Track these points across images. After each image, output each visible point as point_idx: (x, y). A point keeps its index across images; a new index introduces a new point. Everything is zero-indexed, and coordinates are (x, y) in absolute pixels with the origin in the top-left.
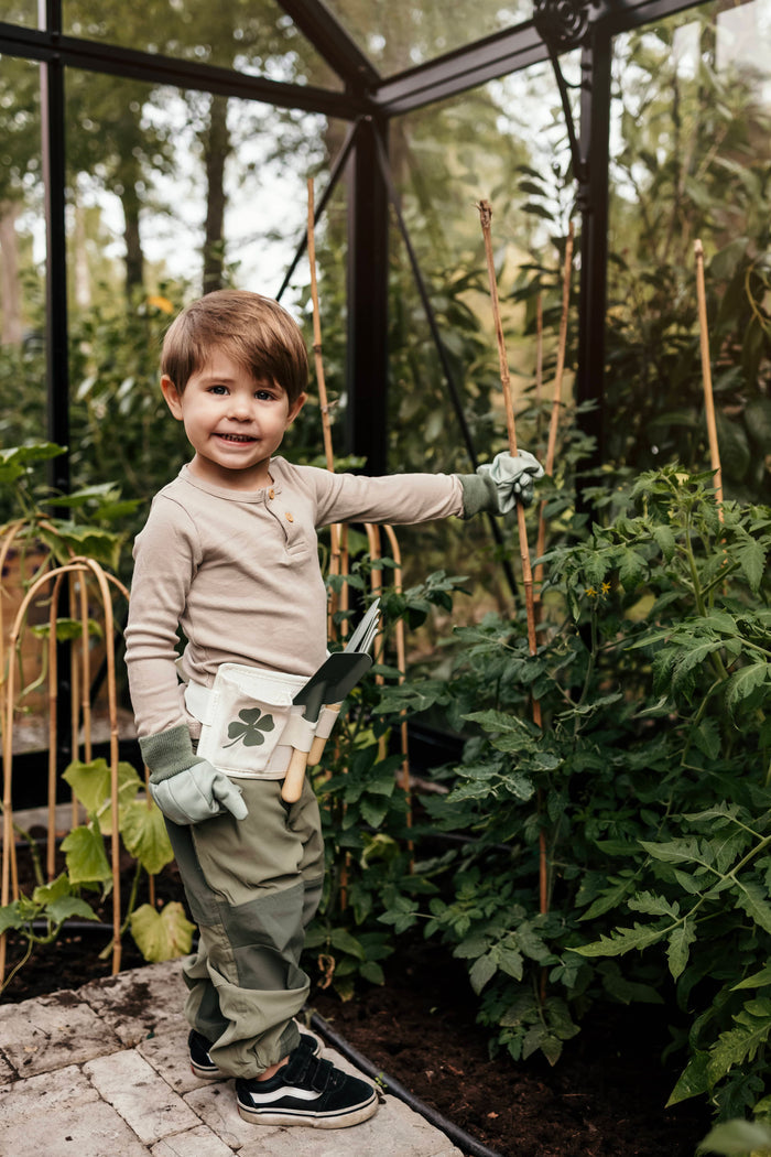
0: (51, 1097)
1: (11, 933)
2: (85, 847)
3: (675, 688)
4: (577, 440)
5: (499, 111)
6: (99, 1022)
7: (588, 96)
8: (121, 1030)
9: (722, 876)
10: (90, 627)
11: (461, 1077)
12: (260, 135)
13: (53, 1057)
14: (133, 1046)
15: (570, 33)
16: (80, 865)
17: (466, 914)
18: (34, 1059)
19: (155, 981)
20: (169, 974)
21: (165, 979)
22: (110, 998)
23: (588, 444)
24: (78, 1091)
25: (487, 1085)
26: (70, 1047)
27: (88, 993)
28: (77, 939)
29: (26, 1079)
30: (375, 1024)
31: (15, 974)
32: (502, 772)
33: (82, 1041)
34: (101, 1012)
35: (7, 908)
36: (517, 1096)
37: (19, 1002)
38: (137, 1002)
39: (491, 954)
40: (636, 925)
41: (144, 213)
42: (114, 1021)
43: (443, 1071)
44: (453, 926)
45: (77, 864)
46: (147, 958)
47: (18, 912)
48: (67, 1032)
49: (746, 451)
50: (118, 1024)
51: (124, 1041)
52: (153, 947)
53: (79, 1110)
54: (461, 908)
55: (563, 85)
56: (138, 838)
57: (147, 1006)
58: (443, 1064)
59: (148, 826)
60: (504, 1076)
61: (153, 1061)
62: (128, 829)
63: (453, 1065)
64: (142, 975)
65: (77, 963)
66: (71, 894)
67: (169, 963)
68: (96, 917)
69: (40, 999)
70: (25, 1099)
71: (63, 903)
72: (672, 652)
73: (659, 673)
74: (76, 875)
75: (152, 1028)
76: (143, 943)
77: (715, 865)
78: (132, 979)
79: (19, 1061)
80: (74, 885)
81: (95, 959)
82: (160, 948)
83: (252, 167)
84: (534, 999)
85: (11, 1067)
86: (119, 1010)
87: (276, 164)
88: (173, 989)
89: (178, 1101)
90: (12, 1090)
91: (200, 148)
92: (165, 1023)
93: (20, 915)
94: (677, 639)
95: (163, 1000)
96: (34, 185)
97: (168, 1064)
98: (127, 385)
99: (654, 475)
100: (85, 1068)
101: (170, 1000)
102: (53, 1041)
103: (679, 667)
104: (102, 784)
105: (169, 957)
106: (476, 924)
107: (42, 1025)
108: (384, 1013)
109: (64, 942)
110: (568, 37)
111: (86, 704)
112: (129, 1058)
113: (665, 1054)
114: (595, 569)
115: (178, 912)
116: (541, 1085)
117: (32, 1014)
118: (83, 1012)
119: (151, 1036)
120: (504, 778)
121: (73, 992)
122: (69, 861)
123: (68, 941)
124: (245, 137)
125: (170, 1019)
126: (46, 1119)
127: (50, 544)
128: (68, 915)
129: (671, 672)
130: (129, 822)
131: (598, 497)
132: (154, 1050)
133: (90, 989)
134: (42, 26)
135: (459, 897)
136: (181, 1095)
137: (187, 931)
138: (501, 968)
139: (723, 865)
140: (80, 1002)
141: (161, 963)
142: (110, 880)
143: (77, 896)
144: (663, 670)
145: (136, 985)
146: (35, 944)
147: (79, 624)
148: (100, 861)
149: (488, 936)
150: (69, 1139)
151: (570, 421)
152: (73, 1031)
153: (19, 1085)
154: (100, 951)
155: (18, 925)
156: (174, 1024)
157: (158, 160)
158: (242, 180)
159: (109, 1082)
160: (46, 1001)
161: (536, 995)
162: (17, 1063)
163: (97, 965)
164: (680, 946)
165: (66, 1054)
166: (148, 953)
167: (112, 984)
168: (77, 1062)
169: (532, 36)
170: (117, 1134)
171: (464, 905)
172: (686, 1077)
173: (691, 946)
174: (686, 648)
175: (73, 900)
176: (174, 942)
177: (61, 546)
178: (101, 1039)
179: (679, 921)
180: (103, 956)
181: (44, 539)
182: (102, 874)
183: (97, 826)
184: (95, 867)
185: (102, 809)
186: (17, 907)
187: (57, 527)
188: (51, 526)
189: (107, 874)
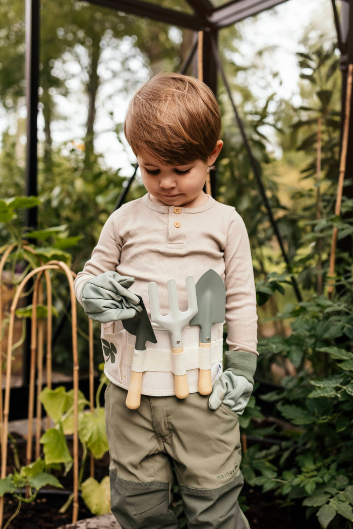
1: (8, 496)
2: (55, 440)
10: (51, 310)
16: (51, 452)
17: (312, 480)
19: (101, 527)
20: (108, 522)
21: (108, 525)
28: (44, 500)
31: (10, 523)
32: (342, 384)
35: (5, 480)
39: (330, 504)
44: (304, 487)
46: (93, 512)
47: (13, 482)
52: (97, 505)
54: (305, 477)
56: (88, 436)
59: (95, 428)
62: (82, 429)
64: (92, 523)
65: (46, 515)
66: (44, 470)
67: (108, 516)
68: (60, 486)
71: (40, 477)
74: (49, 459)
76: (90, 502)
78: (87, 525)
80: (49, 465)
81: (57, 513)
82: (101, 505)
93: (14, 484)
98: (57, 191)
104: (62, 403)
105: (107, 511)
106: (320, 486)
109: (36, 502)
120: (345, 387)
122: (45, 450)
123: (39, 501)
127: (30, 259)
128: (44, 484)
135: (304, 470)
138: (339, 513)
141: (103, 515)
142: (71, 463)
143: (48, 472)
146: (23, 502)
147: (46, 308)
148: (64, 451)
149: (326, 493)
154: (60, 507)
155: (12, 491)
163: (59, 517)
166: (93, 509)
171: (307, 475)
175: (46, 475)
177: (36, 260)
180: (63, 510)
181: (26, 257)
182: (66, 459)
183: (61, 428)
184: (60, 455)
185: (63, 418)
186: (12, 479)
187: (34, 248)
188: (30, 248)
189: (69, 459)
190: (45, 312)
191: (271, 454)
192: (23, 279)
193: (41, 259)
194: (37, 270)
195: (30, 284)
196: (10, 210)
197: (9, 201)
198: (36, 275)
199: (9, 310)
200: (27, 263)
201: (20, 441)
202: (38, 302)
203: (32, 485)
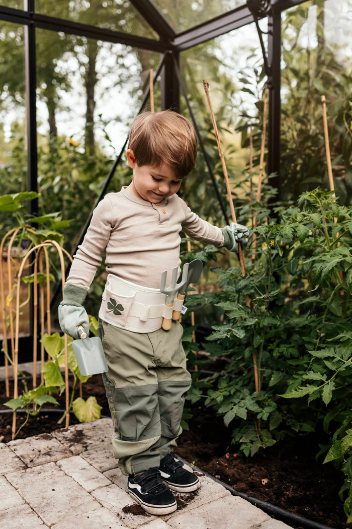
0: (43, 475)
2: (52, 371)
3: (323, 279)
4: (269, 190)
5: (220, 62)
6: (62, 446)
7: (271, 37)
8: (72, 448)
9: (346, 362)
10: (50, 277)
11: (226, 466)
12: (111, 74)
13: (43, 459)
14: (79, 454)
15: (263, 9)
16: (50, 379)
17: (222, 394)
18: (34, 460)
19: (86, 429)
20: (91, 426)
21: (90, 428)
22: (66, 436)
23: (274, 191)
24: (55, 472)
25: (238, 469)
26: (50, 455)
27: (55, 434)
28: (47, 417)
29: (31, 468)
30: (186, 446)
31: (21, 430)
33: (55, 453)
34: (62, 442)
35: (17, 399)
36: (252, 473)
37: (25, 438)
38: (78, 437)
39: (233, 410)
40: (307, 385)
41: (57, 110)
42: (69, 445)
43: (218, 464)
44: (216, 399)
45: (49, 378)
46: (80, 421)
48: (48, 449)
49: (345, 192)
50: (71, 446)
51: (74, 453)
52: (83, 416)
53: (57, 479)
54: (220, 392)
55: (260, 33)
56: (76, 366)
57: (83, 439)
58: (218, 461)
60: (246, 465)
61: (88, 460)
62: (72, 362)
63: (223, 461)
64: (79, 427)
66: (46, 393)
67: (91, 422)
68: (57, 403)
69: (34, 437)
70: (32, 475)
71: (42, 397)
72: (321, 264)
73: (316, 274)
74: (48, 383)
75: (86, 447)
76: (78, 414)
77: (342, 357)
78: (75, 428)
79: (27, 461)
80: (48, 388)
81: (55, 424)
82: (86, 416)
83: (107, 89)
84: (256, 431)
85: (24, 463)
86: (70, 440)
87: (118, 87)
88: (94, 432)
89: (101, 475)
90: (25, 472)
91: (83, 81)
92: (92, 445)
93: (23, 402)
94: (323, 258)
95: (90, 436)
96: (7, 98)
97: (95, 460)
98: (57, 179)
99: (308, 193)
100: (57, 463)
101: (93, 436)
102: (42, 453)
103: (325, 270)
104: (58, 345)
105: (90, 420)
107: (36, 447)
108: (189, 442)
109: (40, 418)
110: (262, 11)
111: (48, 311)
112: (77, 459)
113: (317, 456)
114: (287, 232)
115: (94, 401)
116: (263, 468)
117: (31, 443)
118: (54, 442)
119: (86, 450)
121: (48, 434)
122: (45, 377)
123: (42, 417)
124: (104, 75)
125: (94, 444)
126: (42, 483)
127: (32, 239)
128: (45, 402)
129: (321, 272)
130: (72, 359)
131: (281, 211)
132: (88, 456)
133: (56, 433)
134: (26, 9)
136: (102, 473)
137: (99, 410)
138: (237, 415)
139: (346, 357)
140: (52, 438)
141: (87, 422)
142: (64, 386)
143: (48, 395)
144: (317, 272)
145: (77, 431)
146: (30, 415)
147: (45, 275)
148: (59, 377)
149: (232, 403)
150: (53, 490)
151: (266, 181)
152: (50, 449)
153: (28, 470)
154: (58, 420)
155: (22, 407)
156: (96, 445)
157: (63, 85)
158: (102, 95)
159: (69, 468)
160: (37, 438)
161: (256, 429)
162: (26, 461)
164: (328, 392)
165: (48, 458)
166: (81, 418)
167: (67, 430)
168: (54, 461)
169: (247, 11)
170: (75, 488)
172: (331, 452)
173: (333, 391)
174: (327, 262)
175: (46, 396)
176: (93, 414)
177: (37, 239)
178: (64, 451)
179: (327, 382)
180: (60, 422)
181: (29, 236)
182: (60, 383)
183: (57, 362)
184: (56, 380)
185: (58, 356)
186: (22, 399)
187: (35, 231)
188: (32, 230)
189: (63, 383)
190: (45, 278)
191: (212, 380)
192: (27, 253)
193: (40, 238)
194: (37, 246)
195: (32, 256)
196: (16, 202)
197: (14, 196)
198: (37, 250)
199: (17, 277)
200: (31, 242)
201: (28, 377)
202: (38, 271)
203: (36, 403)
